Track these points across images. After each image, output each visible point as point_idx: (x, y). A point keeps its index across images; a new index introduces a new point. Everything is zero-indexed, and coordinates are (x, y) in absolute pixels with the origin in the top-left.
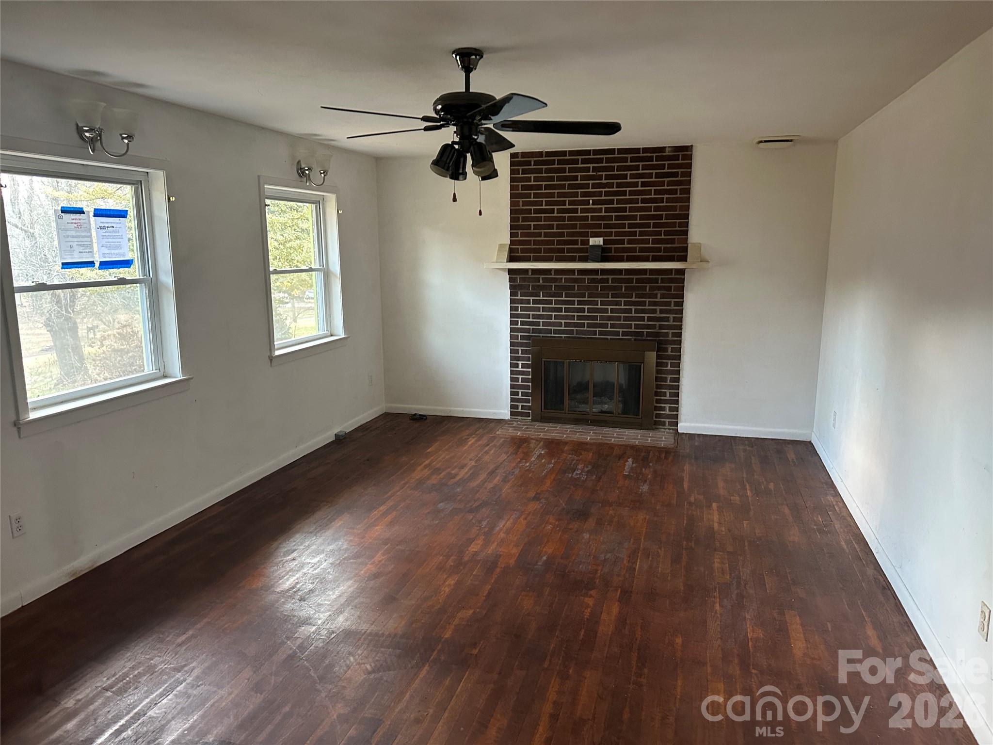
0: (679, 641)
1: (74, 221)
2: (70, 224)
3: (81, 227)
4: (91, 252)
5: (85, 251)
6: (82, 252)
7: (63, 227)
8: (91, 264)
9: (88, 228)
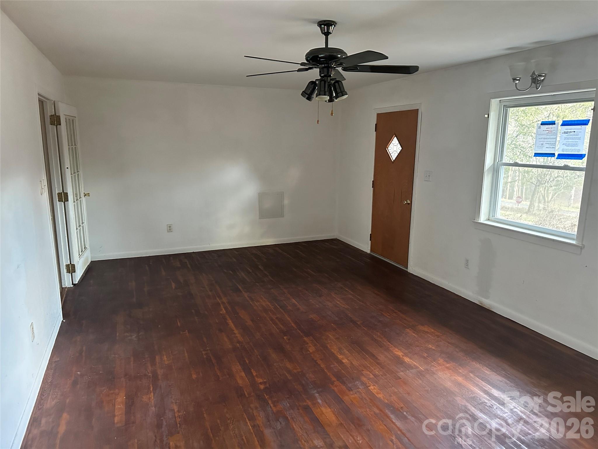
0: (194, 376)
1: (547, 129)
2: (545, 131)
3: (551, 133)
4: (554, 148)
5: (550, 147)
6: (548, 148)
7: (539, 133)
8: (553, 155)
9: (556, 133)
